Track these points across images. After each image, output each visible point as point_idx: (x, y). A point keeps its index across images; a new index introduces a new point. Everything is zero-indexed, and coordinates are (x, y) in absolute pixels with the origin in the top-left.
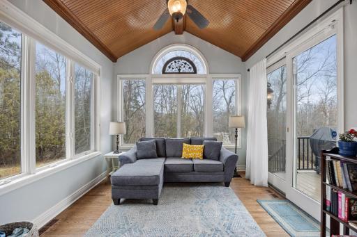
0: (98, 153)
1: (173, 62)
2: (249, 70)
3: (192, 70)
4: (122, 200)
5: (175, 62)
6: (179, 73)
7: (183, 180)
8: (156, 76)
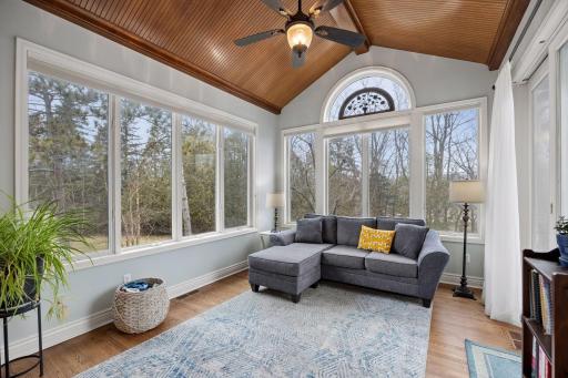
0: (254, 230)
1: (355, 99)
2: (494, 87)
3: (387, 106)
4: (261, 288)
5: (359, 98)
6: (365, 114)
7: (347, 280)
8: (330, 125)
